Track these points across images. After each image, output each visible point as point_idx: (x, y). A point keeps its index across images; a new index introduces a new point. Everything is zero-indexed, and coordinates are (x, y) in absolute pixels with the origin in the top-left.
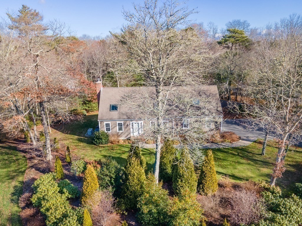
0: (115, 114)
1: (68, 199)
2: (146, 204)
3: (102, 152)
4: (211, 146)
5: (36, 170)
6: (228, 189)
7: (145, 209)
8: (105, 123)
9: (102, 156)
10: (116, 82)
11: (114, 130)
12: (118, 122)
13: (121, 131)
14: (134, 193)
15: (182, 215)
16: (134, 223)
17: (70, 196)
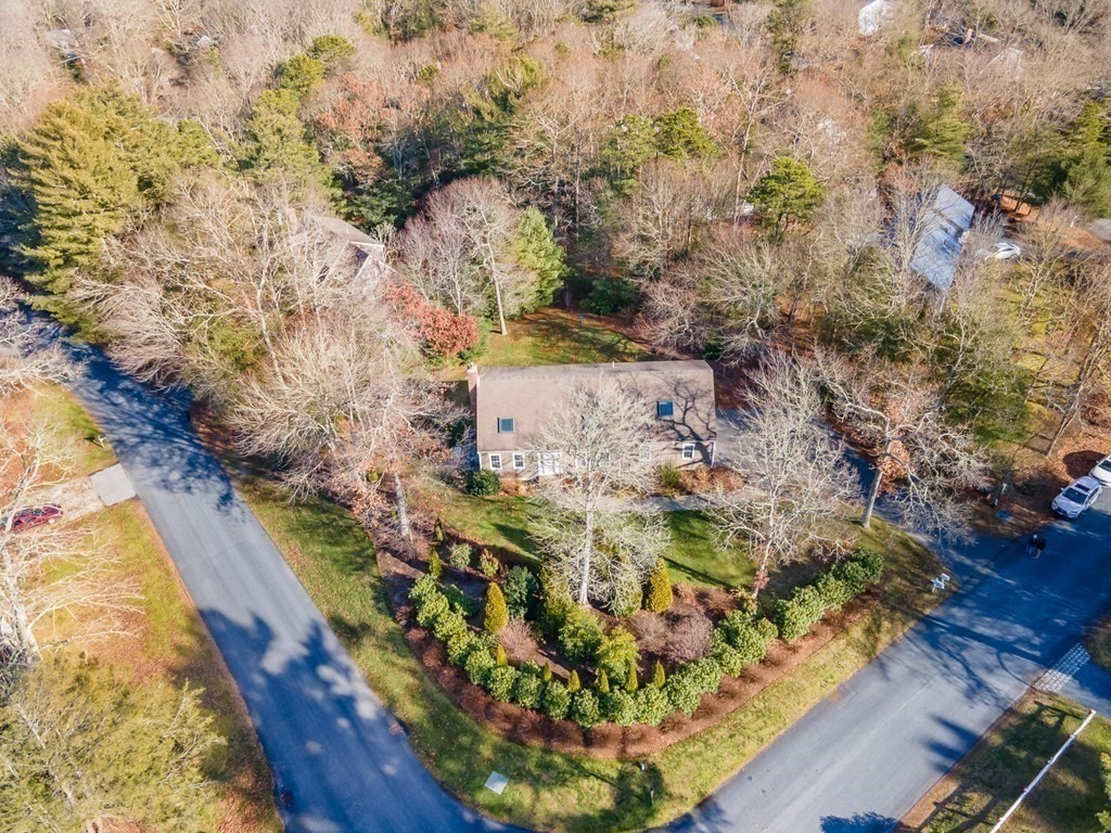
0: (507, 437)
1: (464, 618)
2: (569, 637)
3: (493, 515)
4: (686, 503)
5: (393, 556)
6: (688, 601)
7: (569, 645)
8: (490, 455)
9: (492, 527)
10: (494, 283)
11: (509, 465)
12: (514, 454)
13: (521, 468)
14: (554, 618)
15: (611, 654)
16: (554, 653)
17: (465, 613)
